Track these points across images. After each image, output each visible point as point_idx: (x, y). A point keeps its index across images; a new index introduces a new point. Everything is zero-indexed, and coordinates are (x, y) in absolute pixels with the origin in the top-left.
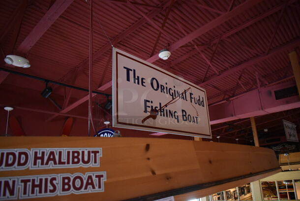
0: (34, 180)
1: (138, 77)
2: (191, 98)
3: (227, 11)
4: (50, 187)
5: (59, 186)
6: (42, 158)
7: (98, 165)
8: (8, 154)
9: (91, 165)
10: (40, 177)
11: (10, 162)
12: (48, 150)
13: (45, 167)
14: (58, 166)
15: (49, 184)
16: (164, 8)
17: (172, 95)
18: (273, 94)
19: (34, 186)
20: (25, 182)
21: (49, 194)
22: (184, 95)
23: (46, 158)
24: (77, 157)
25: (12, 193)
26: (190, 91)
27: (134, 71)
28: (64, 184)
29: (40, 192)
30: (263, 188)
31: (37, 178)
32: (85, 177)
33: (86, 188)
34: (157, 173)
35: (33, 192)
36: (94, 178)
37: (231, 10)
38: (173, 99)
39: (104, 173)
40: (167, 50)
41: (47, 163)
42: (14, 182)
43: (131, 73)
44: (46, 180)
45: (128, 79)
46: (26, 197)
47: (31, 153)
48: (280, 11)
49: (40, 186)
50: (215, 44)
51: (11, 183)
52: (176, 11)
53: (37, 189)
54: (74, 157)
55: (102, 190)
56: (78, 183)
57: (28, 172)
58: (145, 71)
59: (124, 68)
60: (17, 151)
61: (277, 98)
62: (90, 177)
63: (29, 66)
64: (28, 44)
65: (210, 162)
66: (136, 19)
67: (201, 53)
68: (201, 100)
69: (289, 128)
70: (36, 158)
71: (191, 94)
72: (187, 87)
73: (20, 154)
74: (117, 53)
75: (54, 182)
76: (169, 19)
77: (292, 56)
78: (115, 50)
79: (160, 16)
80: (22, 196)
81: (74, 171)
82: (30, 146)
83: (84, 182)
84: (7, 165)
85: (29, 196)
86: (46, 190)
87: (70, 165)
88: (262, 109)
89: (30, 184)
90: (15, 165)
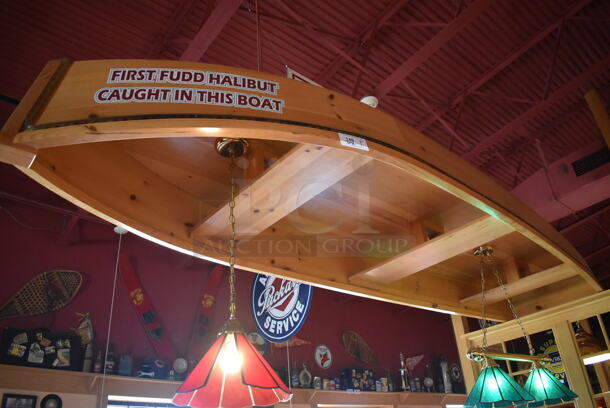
0: (210, 93)
4: (226, 99)
5: (235, 101)
6: (218, 79)
7: (275, 93)
8: (184, 73)
9: (268, 91)
10: (216, 91)
11: (186, 78)
12: (223, 75)
13: (220, 85)
14: (233, 87)
15: (225, 97)
16: (364, 42)
18: (572, 168)
19: (210, 97)
20: (202, 93)
21: (224, 104)
23: (221, 80)
24: (253, 84)
25: (189, 98)
28: (240, 100)
29: (217, 101)
31: (213, 92)
32: (262, 99)
33: (263, 107)
34: (344, 119)
35: (209, 101)
36: (271, 102)
37: (458, 15)
39: (283, 101)
41: (223, 83)
42: (191, 92)
44: (222, 94)
46: (203, 103)
47: (207, 75)
49: (217, 97)
50: (458, 105)
51: (188, 92)
53: (213, 99)
54: (249, 83)
55: (280, 111)
56: (254, 102)
57: (204, 86)
60: (193, 72)
61: (578, 175)
62: (267, 100)
65: (423, 149)
67: (441, 120)
70: (211, 79)
73: (196, 74)
74: (293, 75)
75: (231, 97)
77: (591, 98)
78: (290, 71)
80: (198, 102)
81: (250, 93)
82: (205, 70)
83: (262, 103)
84: (183, 79)
85: (205, 102)
86: (222, 101)
87: (246, 88)
88: (556, 198)
89: (206, 96)
90: (192, 81)
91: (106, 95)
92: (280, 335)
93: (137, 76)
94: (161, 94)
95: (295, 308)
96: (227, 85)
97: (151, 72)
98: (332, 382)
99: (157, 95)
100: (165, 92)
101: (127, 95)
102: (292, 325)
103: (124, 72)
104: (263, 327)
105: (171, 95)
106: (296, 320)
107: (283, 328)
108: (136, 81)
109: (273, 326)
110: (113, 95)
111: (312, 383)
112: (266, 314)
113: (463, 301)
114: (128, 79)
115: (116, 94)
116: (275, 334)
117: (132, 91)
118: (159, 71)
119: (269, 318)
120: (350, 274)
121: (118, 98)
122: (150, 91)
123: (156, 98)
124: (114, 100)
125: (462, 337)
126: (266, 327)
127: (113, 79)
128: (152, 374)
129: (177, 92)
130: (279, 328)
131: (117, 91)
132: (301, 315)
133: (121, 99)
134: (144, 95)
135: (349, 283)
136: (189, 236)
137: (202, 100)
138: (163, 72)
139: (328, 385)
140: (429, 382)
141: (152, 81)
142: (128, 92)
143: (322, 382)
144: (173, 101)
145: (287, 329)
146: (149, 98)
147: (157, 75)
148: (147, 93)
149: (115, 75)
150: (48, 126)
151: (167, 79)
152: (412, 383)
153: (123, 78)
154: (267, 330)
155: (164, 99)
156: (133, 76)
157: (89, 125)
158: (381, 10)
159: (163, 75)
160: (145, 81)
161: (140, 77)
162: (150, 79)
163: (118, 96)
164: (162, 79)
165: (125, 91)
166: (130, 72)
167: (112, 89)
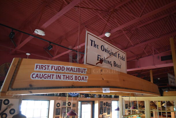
0: (66, 76)
1: (96, 44)
2: (119, 56)
4: (71, 78)
5: (74, 78)
6: (69, 69)
7: (86, 73)
8: (59, 67)
9: (83, 73)
10: (68, 75)
11: (59, 69)
12: (71, 67)
14: (73, 72)
15: (71, 77)
16: (109, 12)
17: (110, 54)
18: (160, 58)
19: (66, 77)
20: (64, 76)
21: (71, 80)
22: (115, 54)
24: (79, 70)
25: (60, 79)
26: (118, 53)
27: (94, 41)
28: (75, 78)
29: (68, 79)
30: (151, 105)
31: (67, 75)
32: (82, 77)
33: (82, 80)
34: (104, 79)
35: (66, 79)
36: (84, 77)
37: (140, 17)
38: (110, 56)
39: (87, 76)
40: (109, 32)
41: (70, 71)
42: (61, 75)
43: (93, 42)
44: (70, 76)
45: (92, 45)
46: (64, 80)
47: (65, 67)
48: (167, 16)
49: (68, 77)
51: (60, 76)
52: (115, 13)
53: (67, 78)
54: (78, 70)
55: (87, 81)
56: (79, 78)
57: (65, 73)
58: (99, 42)
59: (91, 40)
60: (61, 66)
61: (162, 61)
62: (83, 77)
63: (45, 35)
64: (45, 25)
65: (124, 80)
66: (95, 16)
68: (123, 58)
69: (171, 78)
70: (67, 69)
71: (119, 54)
72: (117, 51)
73: (62, 67)
74: (88, 33)
75: (72, 77)
76: (111, 17)
77: (171, 40)
78: (87, 32)
79: (107, 15)
80: (63, 80)
81: (78, 74)
82: (65, 65)
83: (81, 78)
85: (65, 80)
86: (70, 79)
87: (77, 72)
88: (154, 65)
89: (65, 77)
90: (61, 70)
91: (34, 76)
92: (72, 94)
93: (44, 68)
94: (52, 76)
97: (48, 66)
99: (50, 76)
100: (53, 75)
101: (41, 77)
103: (40, 65)
105: (55, 76)
108: (44, 70)
110: (36, 76)
114: (41, 69)
115: (37, 76)
117: (42, 74)
118: (51, 65)
121: (38, 78)
122: (48, 75)
123: (50, 78)
124: (37, 78)
127: (36, 69)
129: (57, 75)
131: (37, 74)
133: (39, 78)
134: (46, 77)
137: (64, 79)
138: (52, 66)
141: (48, 70)
142: (41, 75)
143: (81, 95)
144: (55, 80)
146: (48, 78)
147: (50, 67)
148: (47, 76)
149: (37, 67)
150: (17, 89)
151: (53, 69)
152: (104, 95)
153: (39, 69)
155: (53, 78)
156: (42, 67)
157: (30, 91)
158: (117, 4)
159: (52, 68)
160: (46, 70)
161: (45, 68)
162: (48, 69)
163: (38, 77)
164: (52, 70)
165: (40, 74)
166: (42, 66)
167: (36, 73)
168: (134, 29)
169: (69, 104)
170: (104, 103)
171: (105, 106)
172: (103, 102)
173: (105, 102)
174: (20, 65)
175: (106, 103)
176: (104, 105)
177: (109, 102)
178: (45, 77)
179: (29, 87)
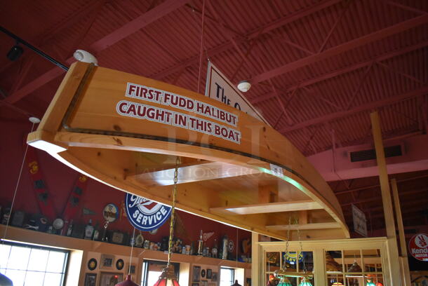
0: (198, 121)
1: (225, 97)
3: (316, 53)
4: (208, 128)
5: (213, 130)
6: (202, 108)
7: (236, 125)
8: (181, 99)
9: (232, 124)
10: (202, 120)
11: (182, 104)
12: (205, 105)
13: (203, 114)
14: (212, 117)
15: (207, 126)
16: (249, 39)
18: (349, 155)
19: (198, 124)
20: (192, 120)
21: (207, 133)
23: (205, 109)
24: (223, 116)
25: (184, 124)
27: (223, 90)
28: (216, 130)
29: (202, 129)
31: (200, 120)
32: (228, 130)
33: (229, 137)
34: (271, 148)
35: (197, 128)
36: (234, 133)
37: (321, 52)
39: (240, 133)
40: (248, 81)
41: (205, 113)
42: (185, 117)
43: (221, 91)
44: (205, 123)
45: (218, 96)
46: (193, 129)
47: (195, 102)
48: (367, 67)
49: (202, 125)
50: (291, 92)
51: (183, 118)
52: (260, 45)
53: (200, 127)
54: (221, 115)
56: (224, 132)
57: (193, 114)
59: (216, 83)
61: (352, 161)
62: (231, 132)
69: (358, 217)
70: (198, 107)
73: (188, 101)
74: (212, 68)
75: (210, 126)
77: (374, 116)
78: (210, 64)
80: (191, 129)
81: (222, 124)
82: (195, 98)
83: (229, 133)
84: (180, 105)
85: (195, 129)
86: (205, 130)
87: (219, 120)
88: (335, 171)
89: (195, 122)
90: (186, 106)
91: (125, 108)
92: (143, 225)
95: (159, 211)
96: (207, 115)
97: (158, 93)
98: (156, 245)
99: (162, 115)
100: (168, 114)
101: (142, 112)
102: (155, 222)
103: (138, 88)
104: (132, 217)
105: (172, 117)
106: (159, 219)
107: (148, 221)
108: (147, 99)
109: (139, 218)
110: (130, 110)
111: (143, 245)
112: (136, 208)
113: (267, 227)
114: (141, 96)
115: (132, 109)
116: (140, 224)
117: (145, 108)
118: (163, 93)
119: (137, 211)
120: (212, 206)
121: (135, 114)
122: (158, 111)
123: (162, 119)
124: (131, 115)
125: (255, 243)
126: (135, 217)
127: (130, 93)
128: (37, 228)
129: (176, 115)
130: (145, 221)
131: (133, 106)
132: (163, 217)
133: (137, 115)
134: (153, 114)
135: (209, 212)
136: (125, 179)
137: (193, 127)
138: (166, 95)
139: (153, 247)
140: (215, 251)
141: (158, 102)
142: (142, 108)
143: (150, 245)
145: (150, 223)
146: (157, 118)
147: (162, 96)
148: (155, 112)
149: (131, 90)
150: (83, 131)
151: (169, 102)
152: (204, 251)
153: (137, 95)
154: (135, 220)
155: (168, 121)
156: (145, 93)
157: (116, 137)
158: (268, 23)
159: (166, 98)
160: (154, 100)
161: (150, 96)
162: (157, 99)
163: (134, 111)
164: (165, 101)
165: (139, 107)
166: (142, 89)
167: (130, 103)
168: (294, 88)
169: (120, 264)
170: (203, 271)
171: (205, 278)
172: (199, 267)
173: (204, 267)
174: (90, 79)
175: (208, 270)
176: (203, 276)
177: (214, 268)
178: (151, 115)
179: (113, 129)
